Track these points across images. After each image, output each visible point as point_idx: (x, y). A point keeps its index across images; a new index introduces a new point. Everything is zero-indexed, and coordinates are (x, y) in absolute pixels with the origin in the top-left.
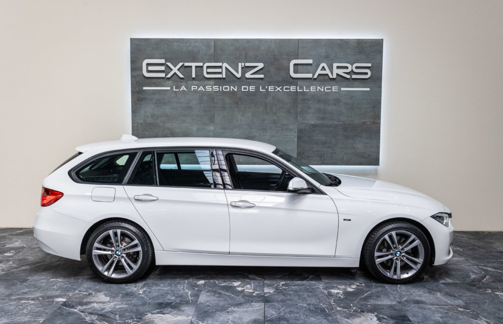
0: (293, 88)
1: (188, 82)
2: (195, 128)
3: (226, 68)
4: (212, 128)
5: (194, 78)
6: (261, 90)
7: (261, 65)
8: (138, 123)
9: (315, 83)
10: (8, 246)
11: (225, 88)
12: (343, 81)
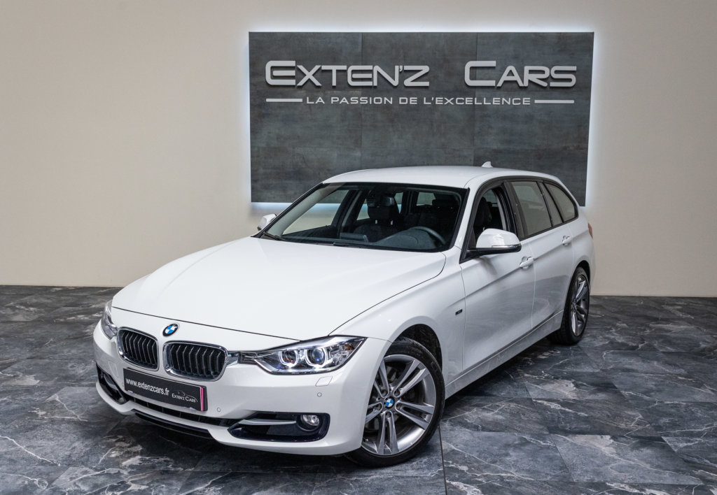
0: (468, 101)
1: (326, 92)
2: (336, 155)
3: (378, 73)
4: (358, 154)
5: (334, 87)
6: (425, 103)
7: (425, 69)
8: (258, 148)
9: (498, 93)
10: (94, 306)
11: (377, 100)
12: (537, 91)
